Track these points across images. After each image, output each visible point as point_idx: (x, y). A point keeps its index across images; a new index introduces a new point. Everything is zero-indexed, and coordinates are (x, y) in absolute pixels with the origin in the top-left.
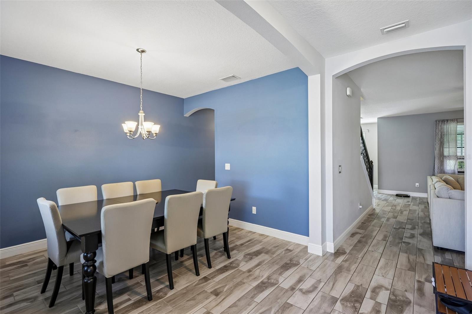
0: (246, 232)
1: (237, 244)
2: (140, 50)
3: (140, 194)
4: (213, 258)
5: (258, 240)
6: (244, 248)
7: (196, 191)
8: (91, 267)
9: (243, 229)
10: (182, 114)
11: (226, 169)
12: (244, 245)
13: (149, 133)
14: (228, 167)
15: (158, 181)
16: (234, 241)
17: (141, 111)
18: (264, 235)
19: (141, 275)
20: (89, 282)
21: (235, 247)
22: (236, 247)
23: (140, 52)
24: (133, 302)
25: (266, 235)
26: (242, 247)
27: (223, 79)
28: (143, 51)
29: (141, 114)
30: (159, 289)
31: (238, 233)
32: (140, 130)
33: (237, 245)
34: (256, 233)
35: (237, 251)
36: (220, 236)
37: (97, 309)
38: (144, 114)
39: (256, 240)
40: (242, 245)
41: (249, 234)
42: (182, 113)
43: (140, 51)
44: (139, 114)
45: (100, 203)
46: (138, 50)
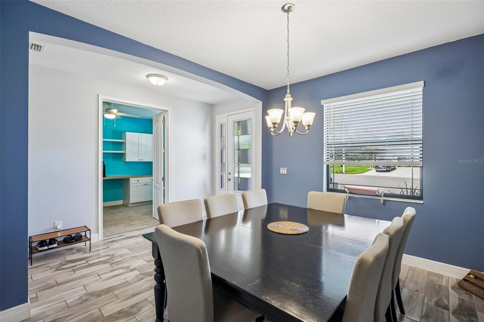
2: (286, 8)
17: (288, 95)
23: (287, 11)
28: (290, 9)
29: (288, 100)
32: (285, 122)
38: (292, 99)
44: (285, 99)
46: (283, 8)
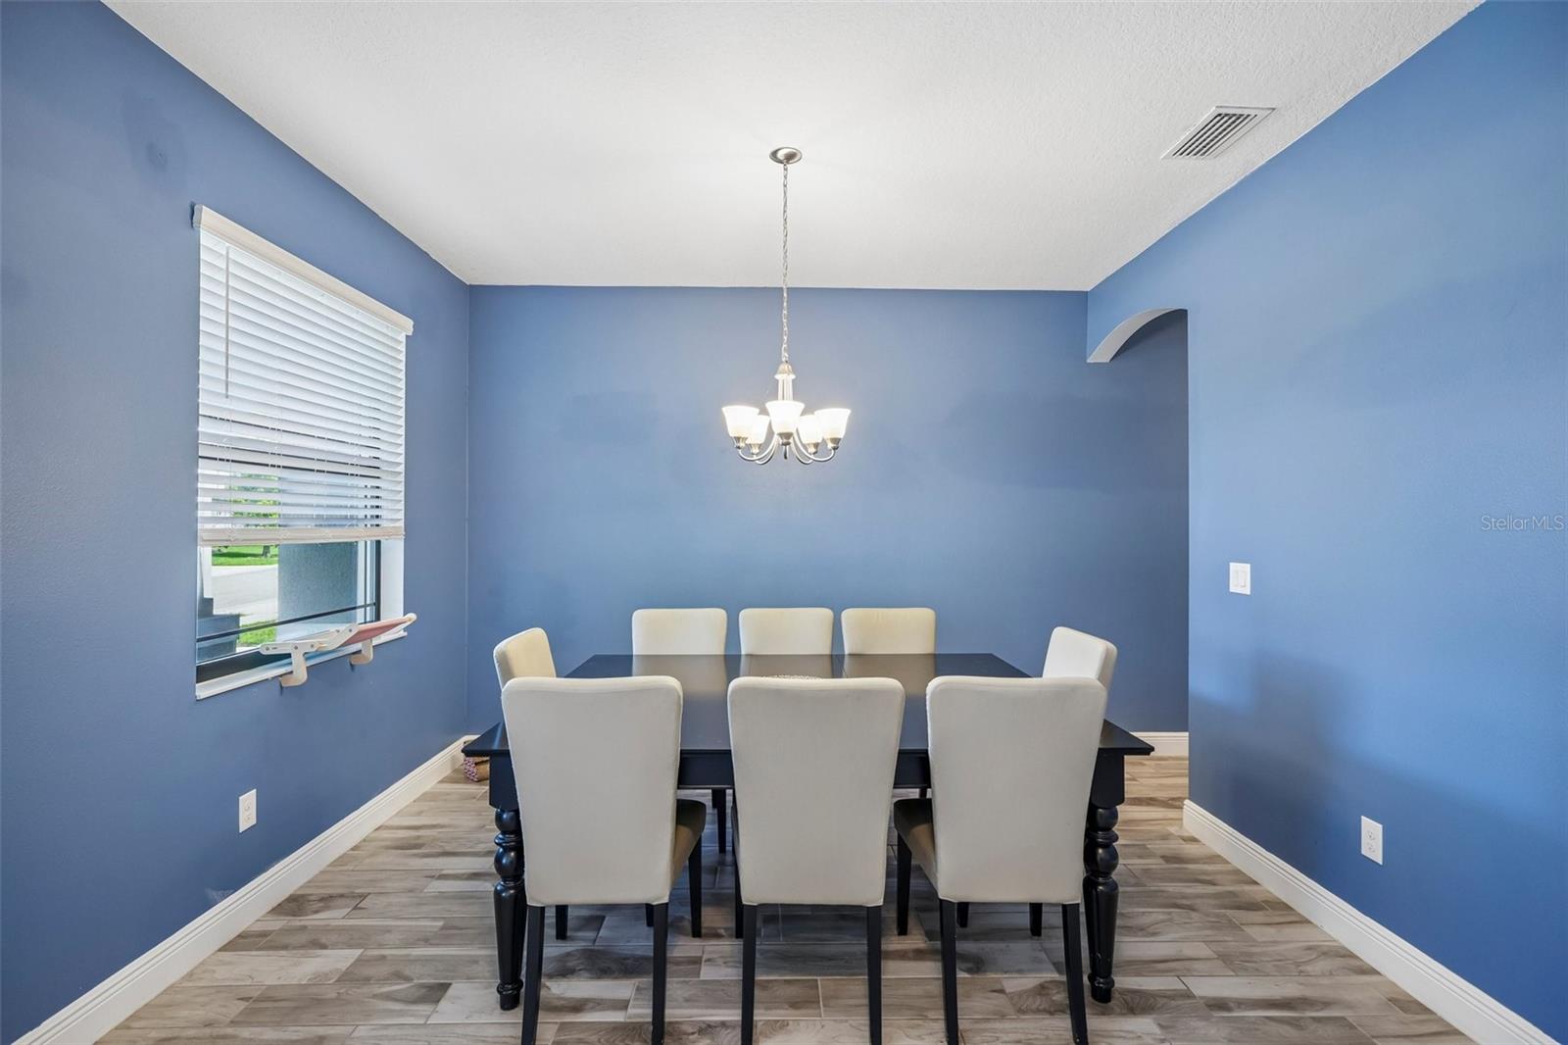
0: (1309, 948)
1: (1197, 992)
2: (781, 155)
3: (850, 655)
4: (1012, 999)
5: (1352, 1027)
6: (1212, 1031)
7: (1041, 676)
8: (512, 854)
9: (1309, 922)
10: (1083, 355)
11: (1232, 589)
12: (1228, 1009)
13: (785, 441)
14: (1240, 578)
15: (925, 616)
16: (1196, 965)
17: (784, 367)
18: (1426, 1010)
19: (730, 936)
20: (504, 894)
21: (1162, 1001)
22: (1173, 1003)
23: (781, 162)
24: (621, 1023)
25: (1441, 1020)
26: (1207, 1019)
27: (1183, 151)
28: (790, 157)
29: (785, 378)
30: (716, 1022)
31: (1251, 931)
33: (1194, 997)
34: (1374, 978)
35: (1161, 1026)
36: (1136, 910)
37: (548, 984)
38: (793, 377)
39: (1343, 1018)
40: (1220, 1005)
41: (1322, 965)
42: (1080, 349)
43: (782, 158)
44: (777, 377)
45: (732, 664)
46: (774, 155)
